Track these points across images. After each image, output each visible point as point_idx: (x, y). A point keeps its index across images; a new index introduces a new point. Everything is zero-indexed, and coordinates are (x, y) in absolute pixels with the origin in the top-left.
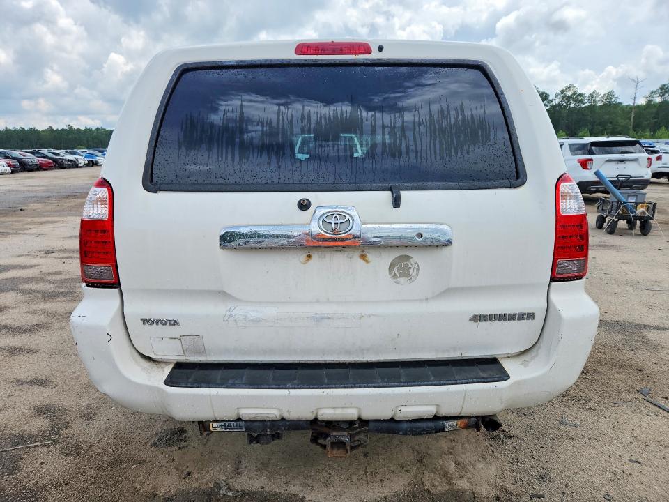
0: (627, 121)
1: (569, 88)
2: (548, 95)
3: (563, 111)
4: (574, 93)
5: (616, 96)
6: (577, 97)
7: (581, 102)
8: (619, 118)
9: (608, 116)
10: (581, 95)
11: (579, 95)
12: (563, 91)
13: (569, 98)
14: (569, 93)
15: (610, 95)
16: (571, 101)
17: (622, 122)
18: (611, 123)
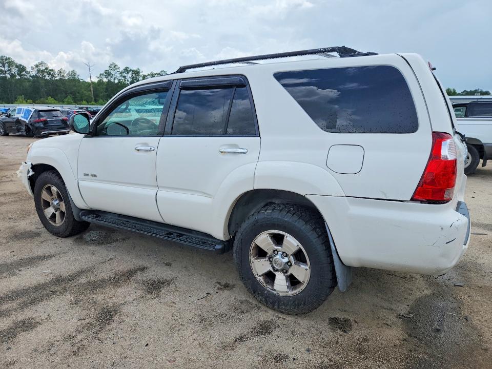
0: (89, 92)
1: (41, 63)
2: (25, 67)
3: (41, 81)
4: (46, 69)
5: (77, 74)
6: (50, 72)
7: (53, 75)
8: (83, 90)
9: (75, 88)
10: (52, 70)
11: (50, 70)
12: (37, 66)
13: (43, 72)
14: (43, 68)
15: (73, 73)
16: (45, 74)
17: (87, 93)
18: (78, 93)
